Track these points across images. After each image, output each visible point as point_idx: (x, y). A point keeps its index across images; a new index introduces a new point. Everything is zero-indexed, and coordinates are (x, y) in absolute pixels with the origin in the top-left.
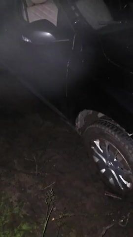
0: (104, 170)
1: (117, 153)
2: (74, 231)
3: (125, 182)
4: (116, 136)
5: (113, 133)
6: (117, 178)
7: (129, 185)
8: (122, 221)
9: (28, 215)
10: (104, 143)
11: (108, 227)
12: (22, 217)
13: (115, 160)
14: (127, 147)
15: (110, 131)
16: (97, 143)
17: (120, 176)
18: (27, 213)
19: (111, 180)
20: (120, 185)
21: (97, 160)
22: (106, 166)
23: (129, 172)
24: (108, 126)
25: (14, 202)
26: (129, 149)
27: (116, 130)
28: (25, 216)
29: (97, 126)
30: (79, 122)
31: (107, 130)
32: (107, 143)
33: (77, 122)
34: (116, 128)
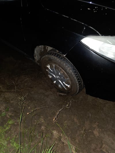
0: (55, 82)
1: (60, 69)
2: (42, 117)
3: (67, 85)
4: (58, 59)
5: (56, 58)
6: (62, 84)
7: (69, 86)
8: (68, 105)
9: (13, 115)
10: (52, 65)
11: (60, 110)
12: (9, 117)
13: (60, 74)
14: (64, 64)
15: (54, 57)
16: (49, 67)
17: (64, 82)
18: (13, 114)
19: (60, 86)
20: (65, 87)
21: (51, 77)
22: (56, 79)
23: (68, 79)
24: (53, 55)
25: (2, 110)
26: (66, 65)
27: (57, 56)
28: (11, 116)
29: (46, 56)
30: (36, 56)
31: (53, 57)
32: (54, 65)
33: (35, 57)
34: (57, 55)
